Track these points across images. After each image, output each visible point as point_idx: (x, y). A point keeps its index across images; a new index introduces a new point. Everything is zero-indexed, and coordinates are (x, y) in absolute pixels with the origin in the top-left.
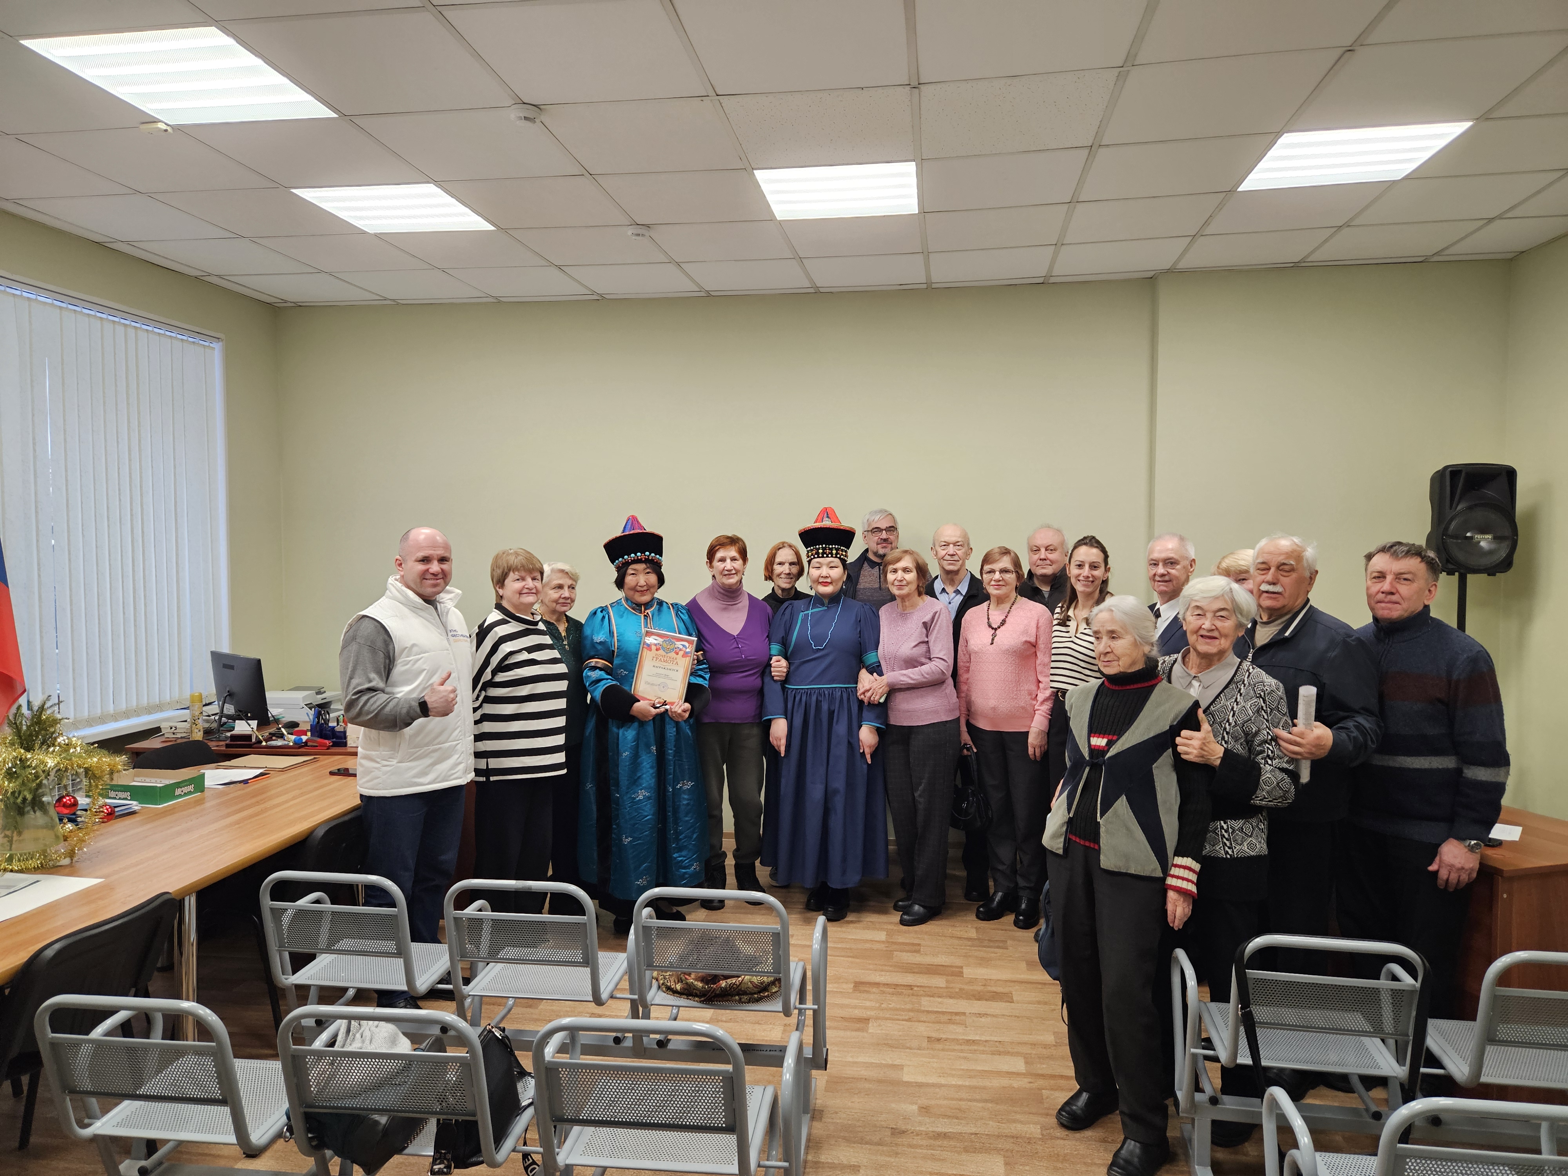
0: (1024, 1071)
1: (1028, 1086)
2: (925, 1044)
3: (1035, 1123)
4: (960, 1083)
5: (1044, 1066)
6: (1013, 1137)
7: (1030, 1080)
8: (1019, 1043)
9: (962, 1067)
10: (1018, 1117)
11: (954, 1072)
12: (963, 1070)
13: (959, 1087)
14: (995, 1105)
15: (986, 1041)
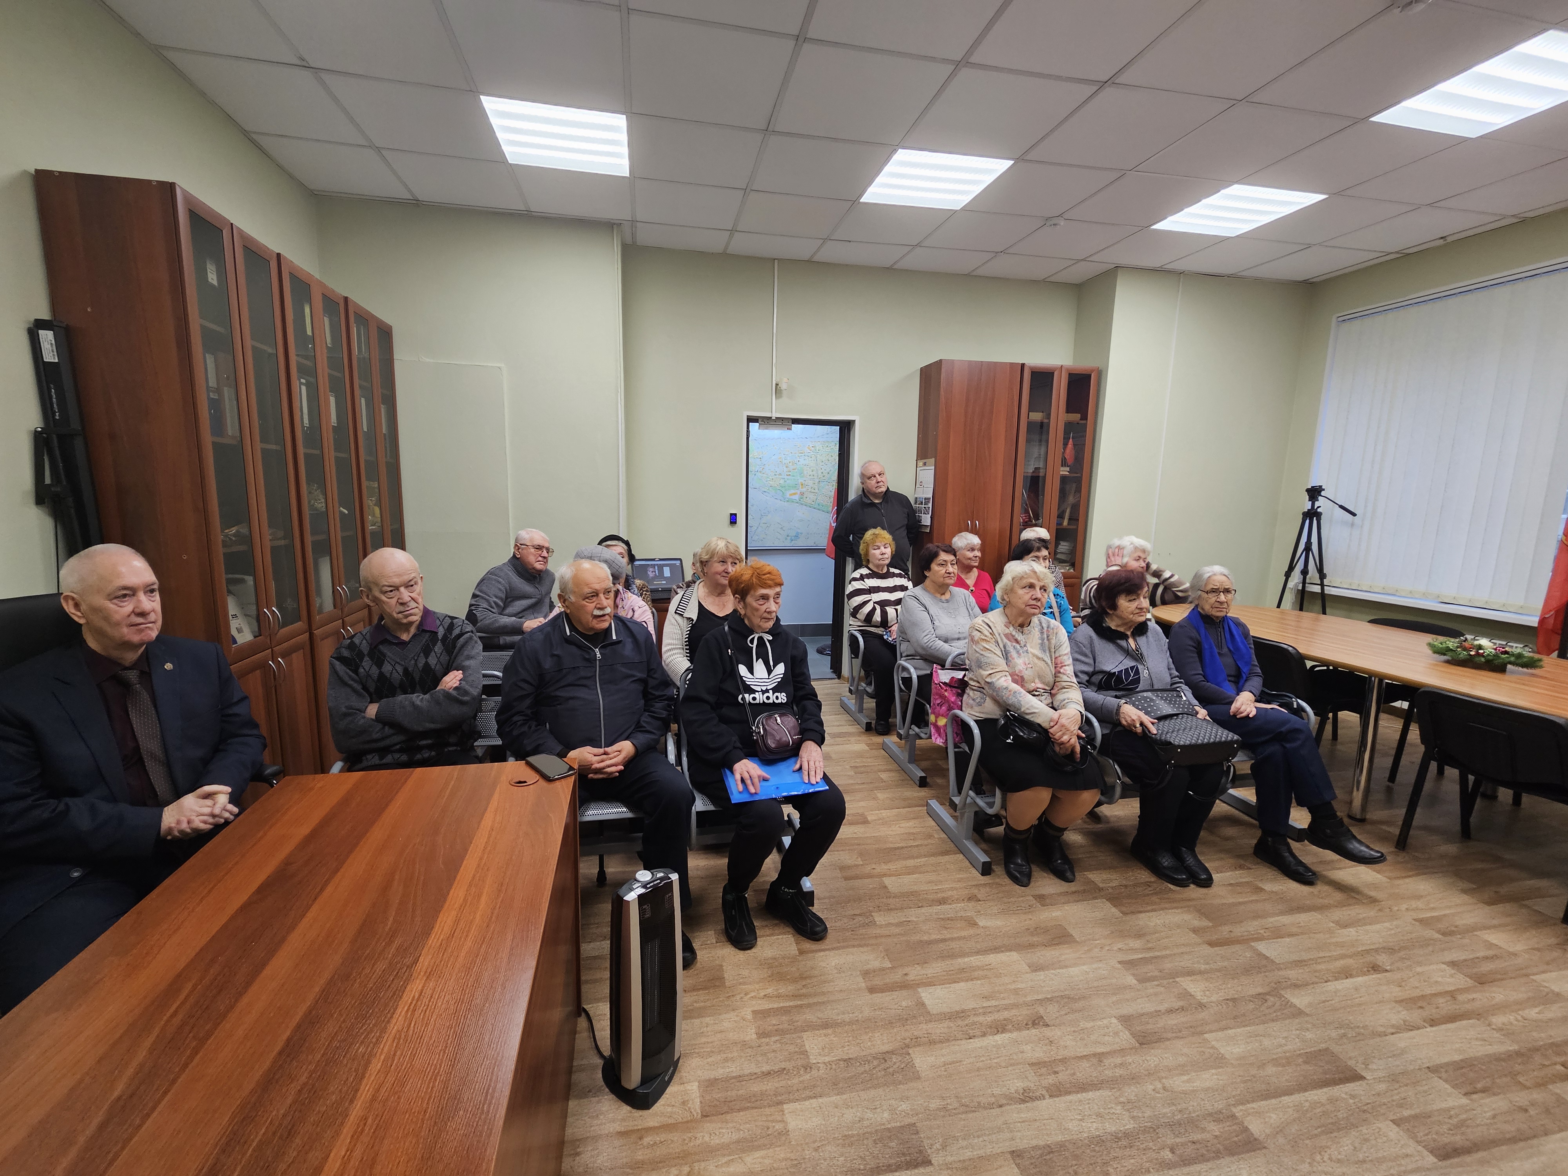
0: (920, 990)
1: (907, 970)
2: (1041, 1011)
3: (881, 926)
4: (966, 960)
5: (904, 1004)
6: (891, 909)
7: (908, 978)
8: (948, 1040)
9: (979, 982)
10: (897, 930)
11: (981, 973)
12: (977, 979)
13: (963, 955)
14: (922, 939)
15: (984, 1035)
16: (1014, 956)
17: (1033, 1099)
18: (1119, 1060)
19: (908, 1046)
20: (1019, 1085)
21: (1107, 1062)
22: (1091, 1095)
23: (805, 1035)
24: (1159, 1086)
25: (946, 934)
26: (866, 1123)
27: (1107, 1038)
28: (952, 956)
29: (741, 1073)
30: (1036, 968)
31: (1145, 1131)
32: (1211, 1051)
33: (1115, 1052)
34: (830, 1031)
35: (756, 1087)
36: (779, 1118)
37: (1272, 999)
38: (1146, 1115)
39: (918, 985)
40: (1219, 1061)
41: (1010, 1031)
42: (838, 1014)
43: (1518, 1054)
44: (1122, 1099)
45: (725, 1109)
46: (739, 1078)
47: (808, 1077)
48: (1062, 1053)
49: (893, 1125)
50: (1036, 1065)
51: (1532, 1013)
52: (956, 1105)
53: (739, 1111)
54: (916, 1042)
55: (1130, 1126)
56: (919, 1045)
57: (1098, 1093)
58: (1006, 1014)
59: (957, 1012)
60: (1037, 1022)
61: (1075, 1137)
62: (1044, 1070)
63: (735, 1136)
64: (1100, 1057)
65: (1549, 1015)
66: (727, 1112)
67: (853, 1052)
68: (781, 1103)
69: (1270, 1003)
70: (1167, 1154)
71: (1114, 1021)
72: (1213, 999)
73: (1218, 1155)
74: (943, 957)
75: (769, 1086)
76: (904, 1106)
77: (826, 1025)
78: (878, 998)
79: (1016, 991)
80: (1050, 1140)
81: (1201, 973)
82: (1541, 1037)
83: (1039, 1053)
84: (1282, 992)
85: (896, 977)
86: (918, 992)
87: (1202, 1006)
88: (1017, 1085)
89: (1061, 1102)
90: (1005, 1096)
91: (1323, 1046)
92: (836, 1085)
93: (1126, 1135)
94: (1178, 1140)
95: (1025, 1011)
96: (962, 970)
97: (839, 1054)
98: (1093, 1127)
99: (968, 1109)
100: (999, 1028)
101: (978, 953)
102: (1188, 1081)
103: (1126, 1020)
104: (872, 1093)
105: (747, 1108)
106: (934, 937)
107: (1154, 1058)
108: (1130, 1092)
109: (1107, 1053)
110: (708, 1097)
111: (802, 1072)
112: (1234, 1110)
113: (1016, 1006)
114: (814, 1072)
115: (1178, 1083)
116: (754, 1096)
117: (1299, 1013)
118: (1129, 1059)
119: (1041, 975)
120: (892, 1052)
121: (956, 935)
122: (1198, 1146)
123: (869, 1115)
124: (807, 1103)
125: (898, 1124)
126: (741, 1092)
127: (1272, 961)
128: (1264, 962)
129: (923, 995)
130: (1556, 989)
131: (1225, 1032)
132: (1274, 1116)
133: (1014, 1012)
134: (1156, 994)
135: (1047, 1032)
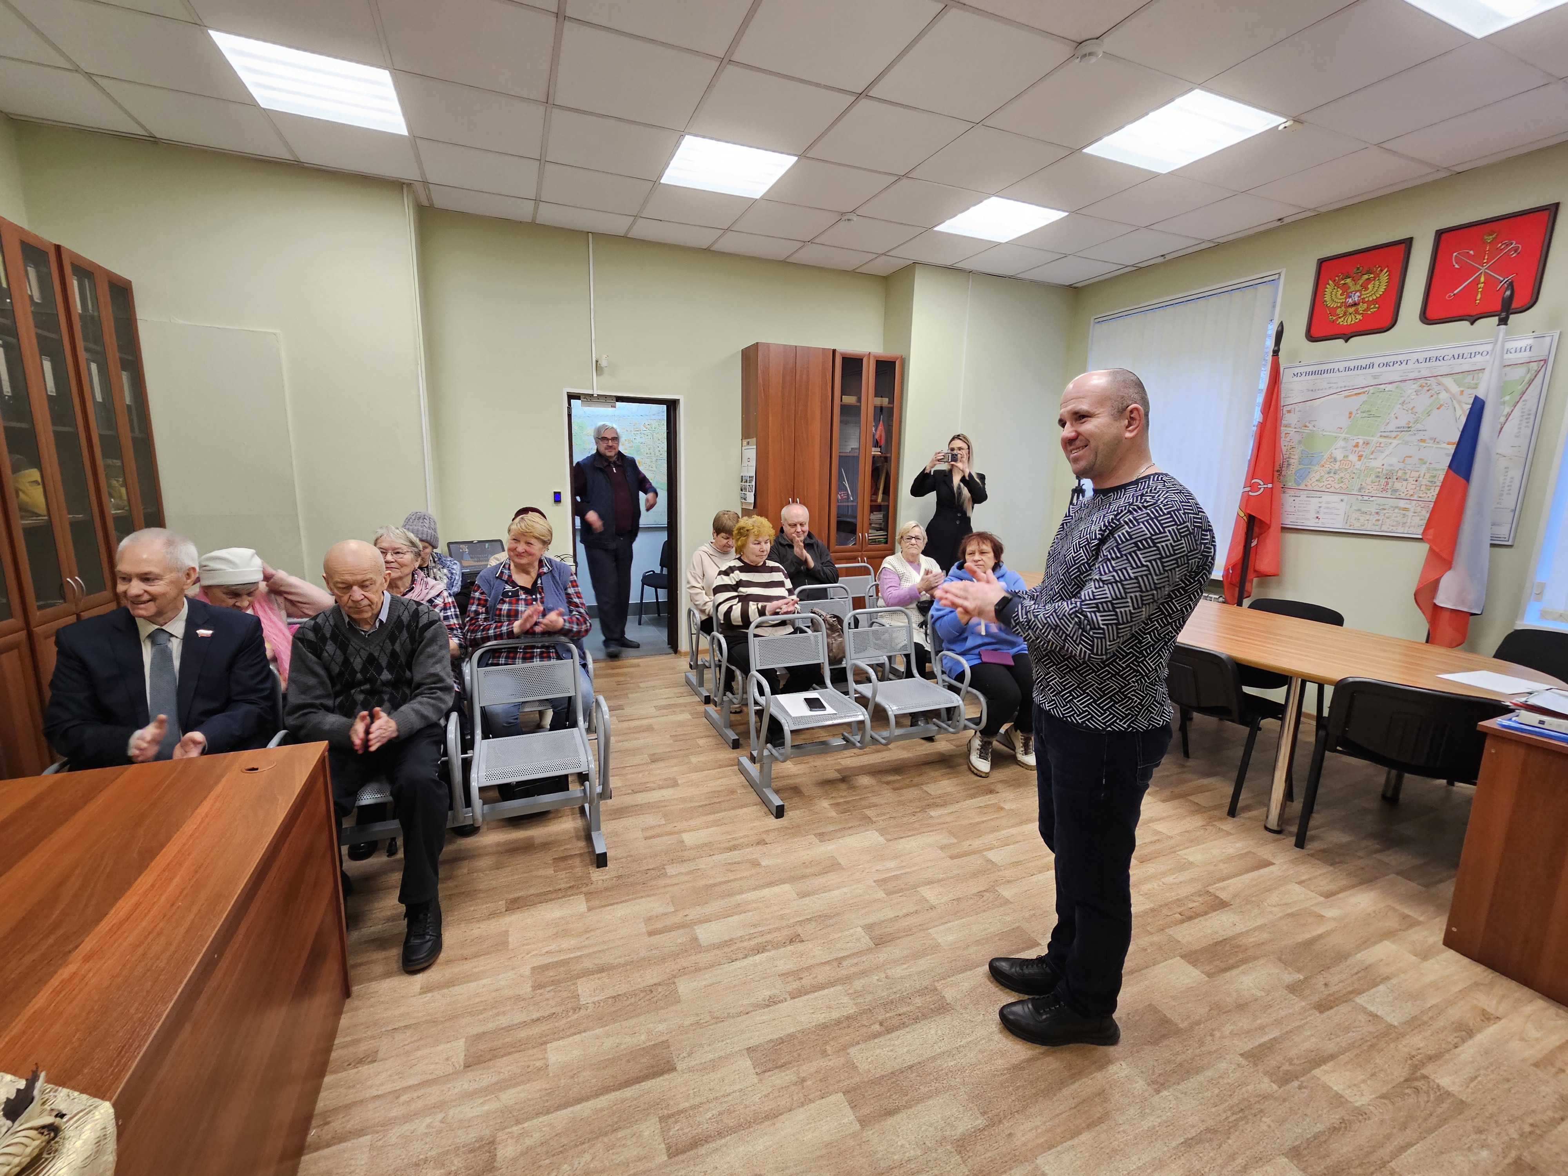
6: (684, 861)
9: (750, 913)
12: (749, 911)
14: (707, 883)
16: (787, 887)
17: (775, 1003)
18: (855, 961)
19: (675, 977)
20: (767, 993)
21: (845, 963)
22: (826, 991)
23: (579, 981)
24: (883, 975)
25: (731, 876)
26: (622, 1047)
27: (850, 944)
28: (731, 894)
29: (511, 1023)
30: (803, 895)
31: (865, 1012)
32: (931, 942)
33: (853, 954)
34: (604, 974)
35: (523, 1034)
36: (542, 1057)
37: (988, 894)
38: (867, 1000)
39: (695, 924)
40: (935, 948)
41: (769, 951)
42: (616, 959)
43: (1153, 910)
44: (850, 991)
45: (489, 1057)
46: (509, 1029)
47: (576, 1016)
48: (811, 962)
49: (648, 1044)
50: (784, 975)
51: (1170, 879)
52: (708, 1018)
53: (502, 1056)
54: (683, 972)
55: (851, 1010)
56: (685, 974)
57: (832, 989)
58: (769, 937)
59: (726, 941)
60: (795, 939)
61: (805, 1027)
62: (790, 979)
63: (495, 1079)
64: (839, 961)
65: (1181, 878)
66: (491, 1060)
67: (623, 988)
68: (546, 1043)
69: (985, 898)
70: (877, 1027)
71: (859, 929)
72: (943, 901)
73: (916, 1020)
74: (723, 897)
75: (536, 1030)
76: (661, 1027)
77: (601, 970)
78: (655, 939)
79: (782, 917)
80: (782, 1034)
81: (939, 881)
82: (1171, 896)
83: (789, 965)
84: (997, 888)
85: (677, 919)
86: (694, 930)
87: (932, 908)
88: (765, 993)
89: (800, 1001)
90: (752, 1005)
91: (1017, 925)
92: (600, 1019)
93: (847, 1018)
94: (888, 1015)
95: (785, 932)
96: (739, 905)
97: (611, 992)
98: (821, 1017)
99: (718, 1020)
100: (760, 949)
101: (755, 889)
102: (906, 969)
103: (869, 928)
104: (633, 1021)
105: (509, 1053)
106: (719, 880)
107: (883, 955)
108: (858, 984)
109: (847, 956)
110: (473, 1050)
111: (570, 1014)
112: (937, 984)
113: (779, 929)
114: (583, 1012)
115: (898, 971)
116: (520, 1041)
117: (1007, 902)
118: (864, 958)
119: (807, 900)
120: (659, 984)
121: (739, 876)
122: (903, 1017)
123: (628, 1039)
124: (571, 1039)
125: (653, 1043)
126: (507, 1040)
127: (996, 865)
128: (990, 866)
129: (698, 931)
130: (1191, 859)
131: (946, 925)
132: (966, 984)
133: (775, 934)
134: (898, 904)
135: (800, 947)
